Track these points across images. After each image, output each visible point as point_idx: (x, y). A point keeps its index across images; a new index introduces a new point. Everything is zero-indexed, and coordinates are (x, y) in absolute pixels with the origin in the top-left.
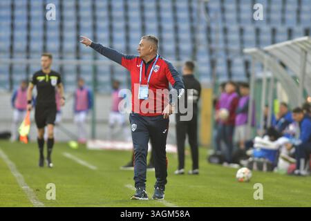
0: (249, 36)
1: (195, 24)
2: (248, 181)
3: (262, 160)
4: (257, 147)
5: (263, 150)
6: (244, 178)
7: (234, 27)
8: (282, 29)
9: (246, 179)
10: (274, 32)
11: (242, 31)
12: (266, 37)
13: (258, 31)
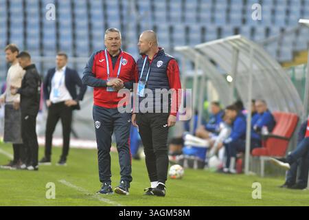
0: (179, 35)
1: (125, 22)
2: (180, 178)
3: (192, 157)
4: (188, 145)
5: (194, 148)
6: (176, 175)
7: (163, 26)
8: (211, 28)
9: (178, 176)
10: (203, 30)
11: (171, 30)
12: (195, 35)
13: (187, 30)
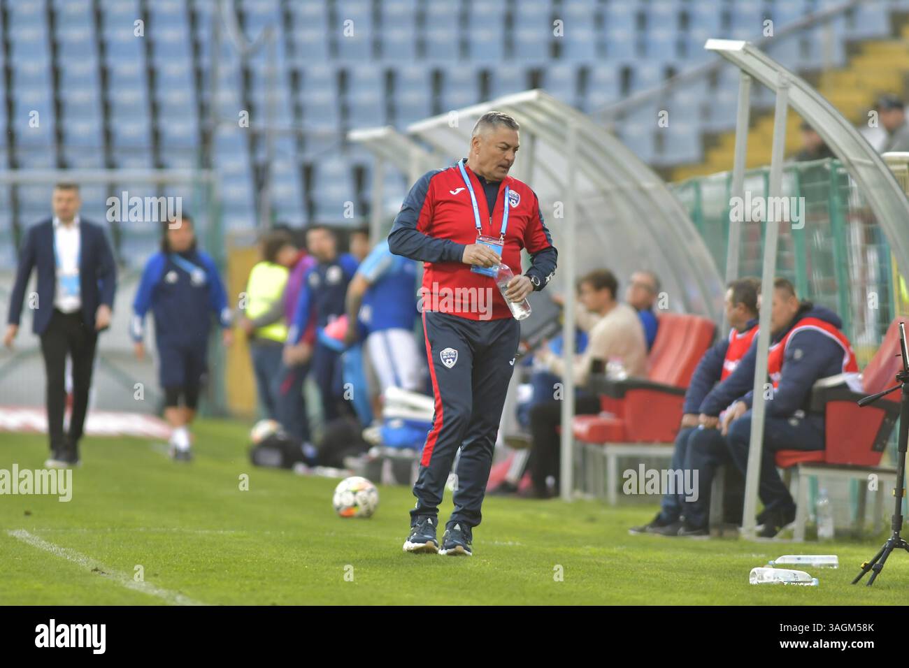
0: (367, 95)
1: (206, 61)
2: (368, 515)
3: (407, 453)
4: (392, 418)
5: (411, 425)
6: (355, 505)
7: (320, 69)
8: (460, 71)
9: (361, 509)
10: (437, 79)
11: (343, 80)
12: (414, 95)
13: (390, 79)
